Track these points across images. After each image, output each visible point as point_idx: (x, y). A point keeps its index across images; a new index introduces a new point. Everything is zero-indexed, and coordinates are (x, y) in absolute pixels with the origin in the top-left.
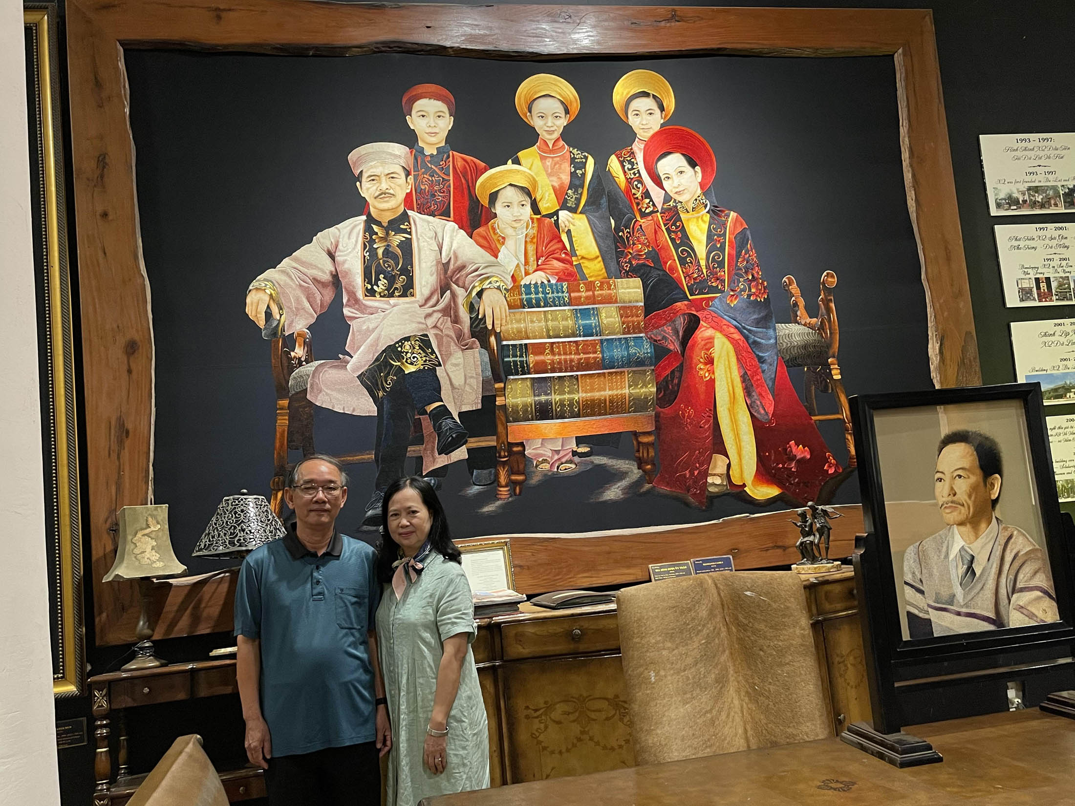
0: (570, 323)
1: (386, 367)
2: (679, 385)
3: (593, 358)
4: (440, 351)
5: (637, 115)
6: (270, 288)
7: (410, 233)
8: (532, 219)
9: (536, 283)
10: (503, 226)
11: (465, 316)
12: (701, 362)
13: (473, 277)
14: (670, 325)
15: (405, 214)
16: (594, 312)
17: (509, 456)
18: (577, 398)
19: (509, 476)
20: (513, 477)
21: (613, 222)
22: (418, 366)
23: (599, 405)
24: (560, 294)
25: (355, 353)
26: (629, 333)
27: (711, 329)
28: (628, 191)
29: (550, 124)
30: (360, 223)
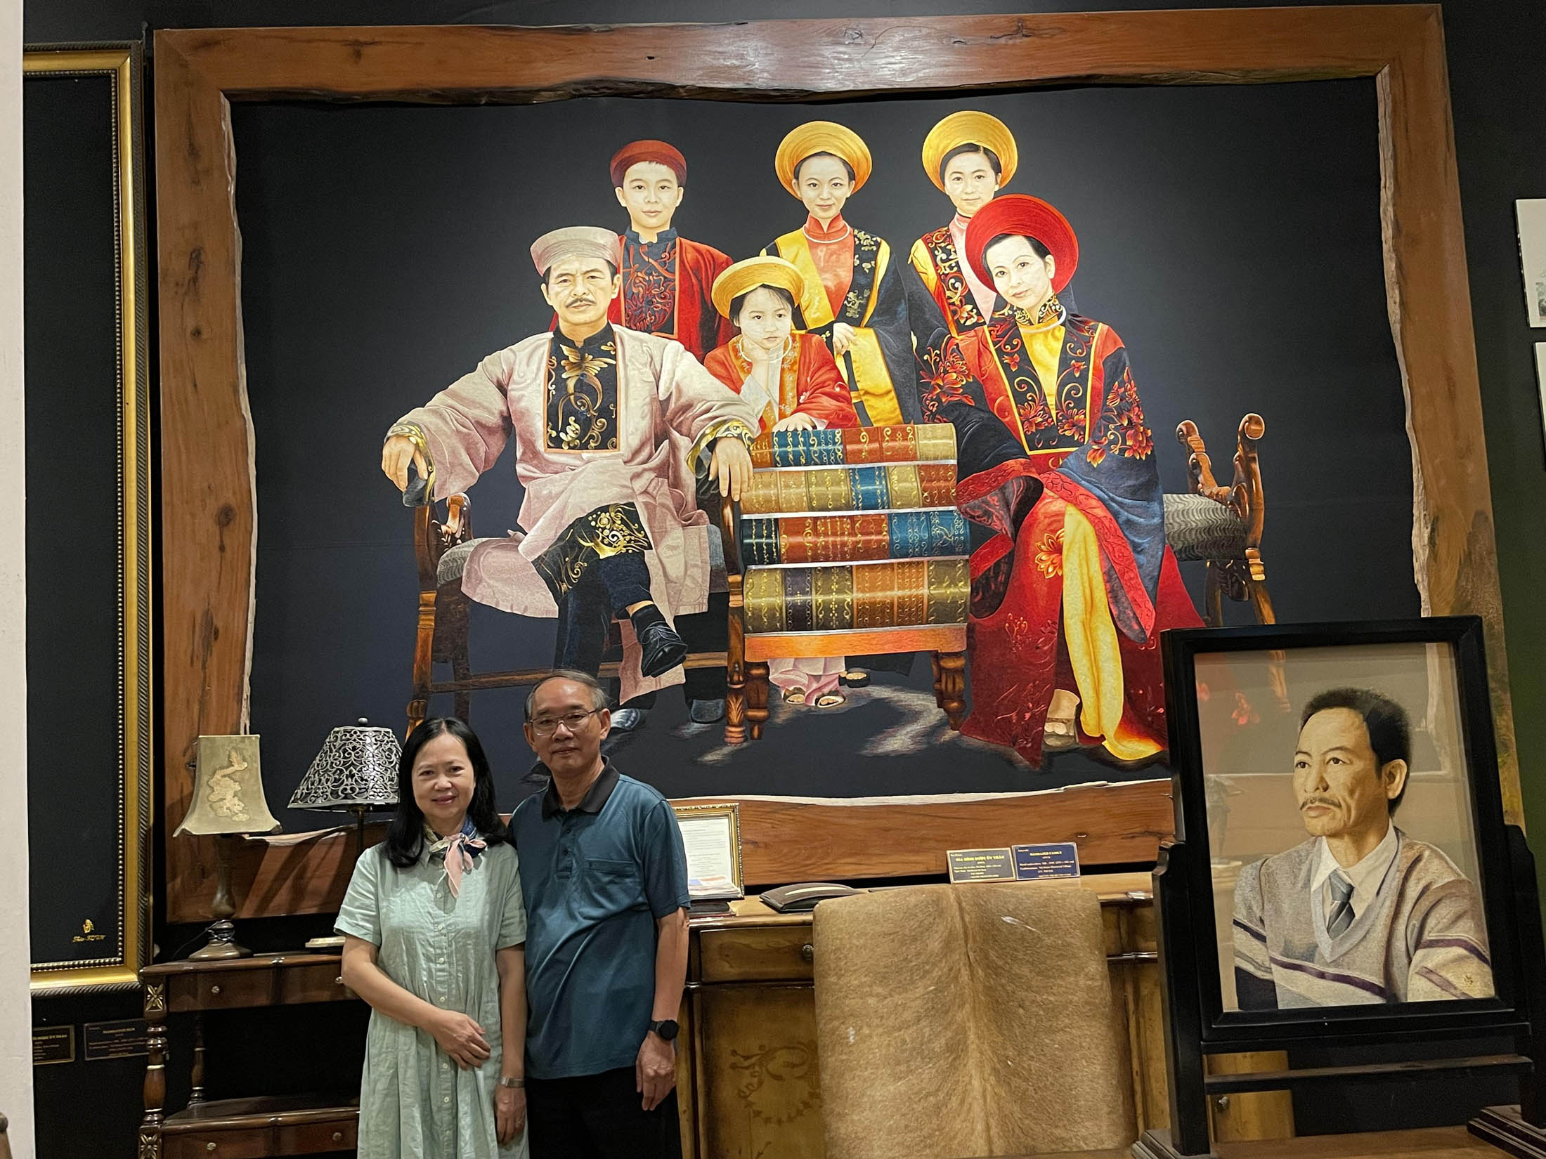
0: (843, 489)
1: (572, 548)
2: (1006, 583)
3: (877, 541)
4: (650, 527)
5: (958, 179)
6: (416, 435)
7: (614, 357)
8: (793, 336)
9: (796, 430)
10: (750, 346)
11: (689, 477)
12: (1042, 551)
13: (702, 421)
14: (996, 494)
15: (608, 329)
16: (880, 474)
17: (745, 681)
18: (849, 600)
19: (744, 710)
20: (750, 713)
21: (914, 339)
22: (618, 549)
23: (883, 611)
24: (830, 447)
25: (531, 528)
26: (932, 505)
27: (1060, 501)
28: (940, 293)
29: (825, 196)
30: (544, 344)
